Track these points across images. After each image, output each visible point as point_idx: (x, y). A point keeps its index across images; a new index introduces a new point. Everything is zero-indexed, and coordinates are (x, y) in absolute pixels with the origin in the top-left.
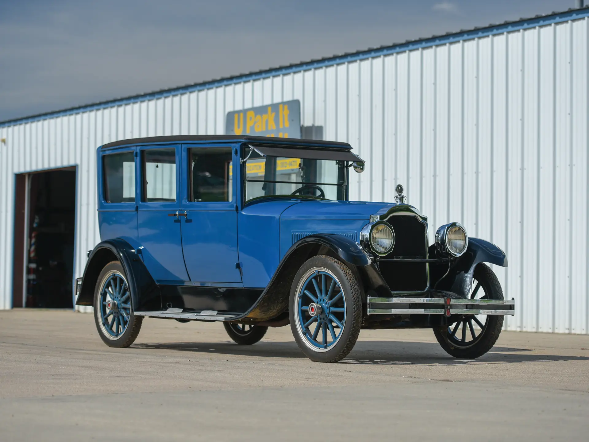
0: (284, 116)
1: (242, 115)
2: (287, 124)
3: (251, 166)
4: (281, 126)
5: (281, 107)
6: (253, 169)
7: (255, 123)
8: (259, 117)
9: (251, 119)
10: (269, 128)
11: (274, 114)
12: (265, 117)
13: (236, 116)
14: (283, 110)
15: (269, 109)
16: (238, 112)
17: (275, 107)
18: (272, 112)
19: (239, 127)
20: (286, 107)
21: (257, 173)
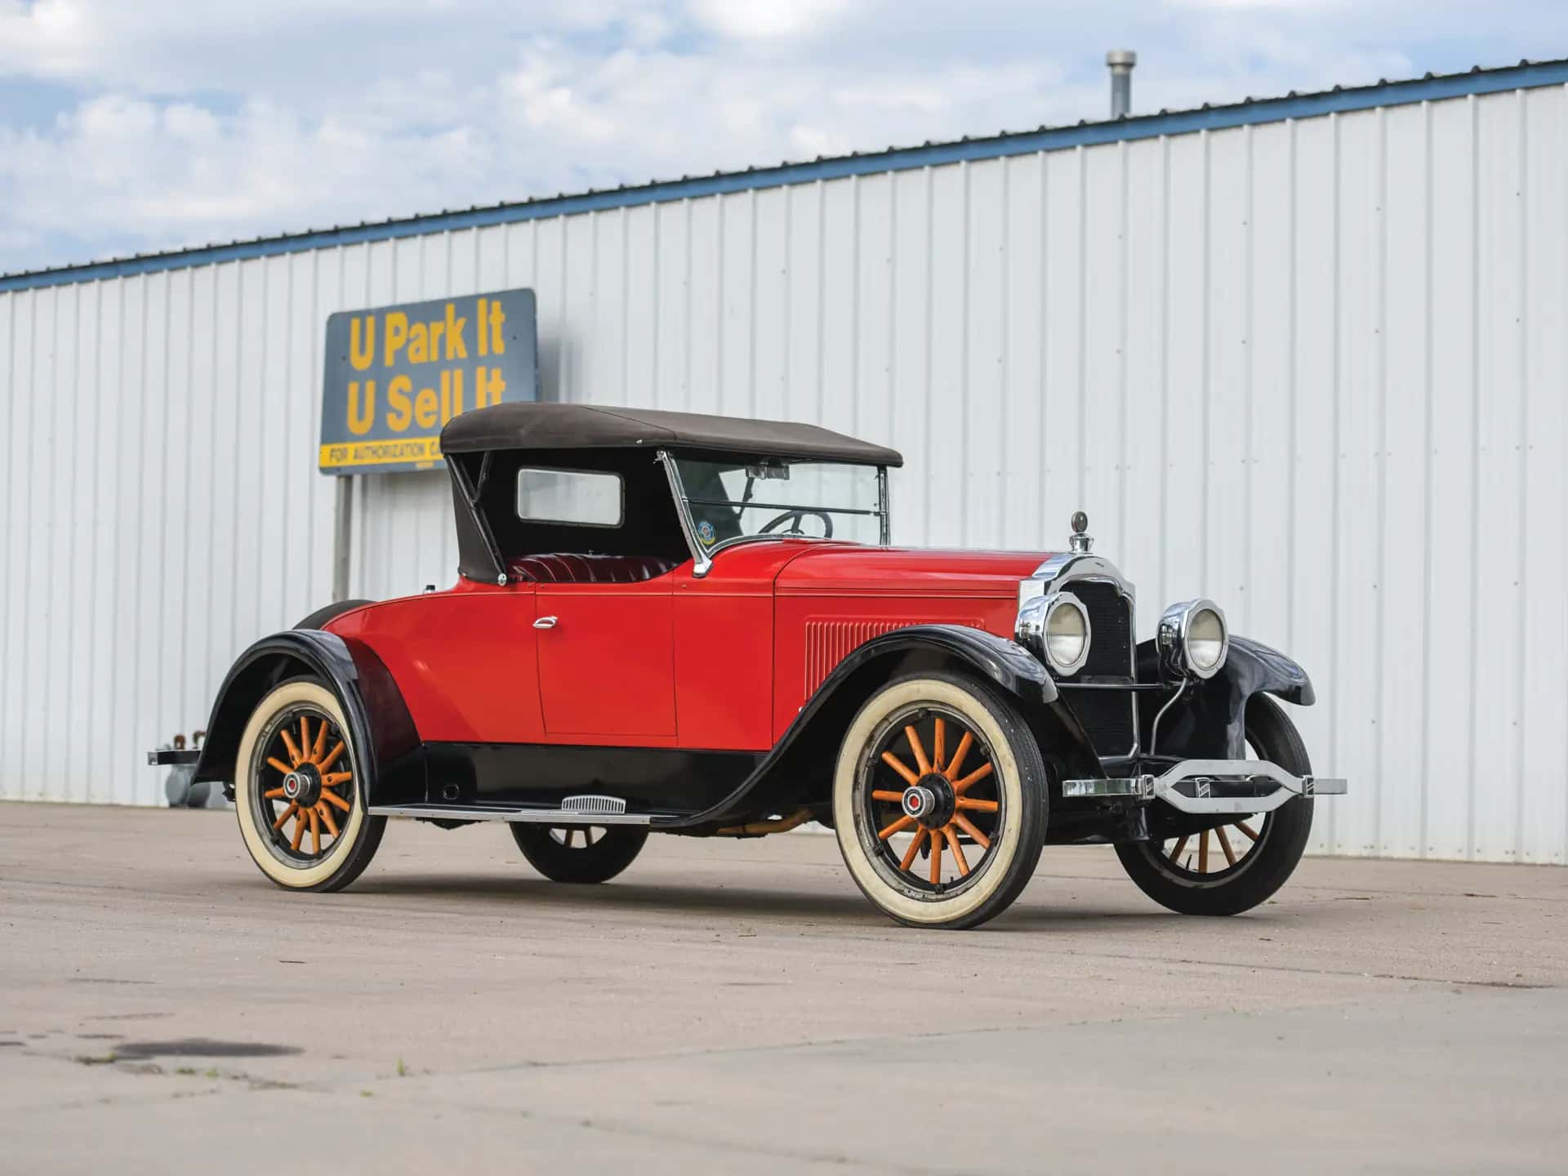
0: (490, 328)
1: (370, 321)
2: (499, 347)
3: (396, 446)
4: (482, 351)
5: (482, 304)
6: (402, 454)
7: (409, 341)
8: (419, 328)
9: (397, 331)
10: (450, 355)
11: (462, 322)
12: (437, 328)
13: (355, 324)
14: (489, 312)
15: (450, 309)
16: (362, 315)
17: (466, 306)
18: (458, 315)
19: (362, 350)
20: (496, 305)
21: (413, 463)
